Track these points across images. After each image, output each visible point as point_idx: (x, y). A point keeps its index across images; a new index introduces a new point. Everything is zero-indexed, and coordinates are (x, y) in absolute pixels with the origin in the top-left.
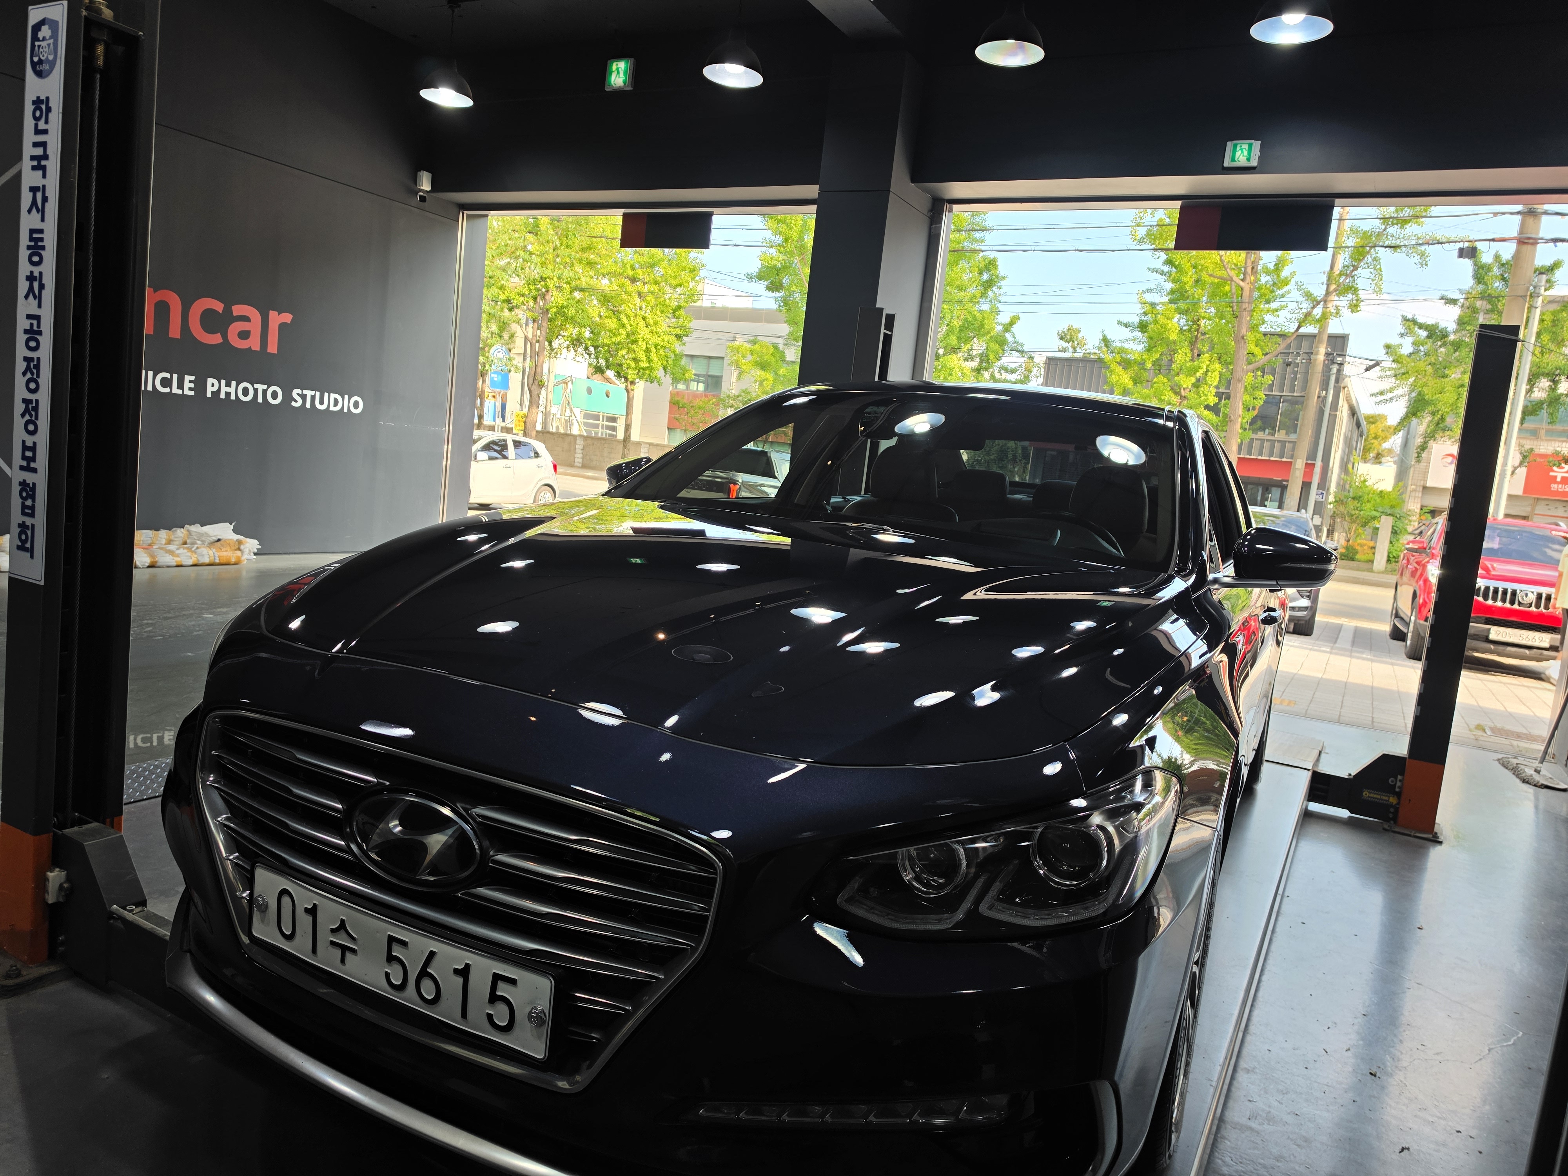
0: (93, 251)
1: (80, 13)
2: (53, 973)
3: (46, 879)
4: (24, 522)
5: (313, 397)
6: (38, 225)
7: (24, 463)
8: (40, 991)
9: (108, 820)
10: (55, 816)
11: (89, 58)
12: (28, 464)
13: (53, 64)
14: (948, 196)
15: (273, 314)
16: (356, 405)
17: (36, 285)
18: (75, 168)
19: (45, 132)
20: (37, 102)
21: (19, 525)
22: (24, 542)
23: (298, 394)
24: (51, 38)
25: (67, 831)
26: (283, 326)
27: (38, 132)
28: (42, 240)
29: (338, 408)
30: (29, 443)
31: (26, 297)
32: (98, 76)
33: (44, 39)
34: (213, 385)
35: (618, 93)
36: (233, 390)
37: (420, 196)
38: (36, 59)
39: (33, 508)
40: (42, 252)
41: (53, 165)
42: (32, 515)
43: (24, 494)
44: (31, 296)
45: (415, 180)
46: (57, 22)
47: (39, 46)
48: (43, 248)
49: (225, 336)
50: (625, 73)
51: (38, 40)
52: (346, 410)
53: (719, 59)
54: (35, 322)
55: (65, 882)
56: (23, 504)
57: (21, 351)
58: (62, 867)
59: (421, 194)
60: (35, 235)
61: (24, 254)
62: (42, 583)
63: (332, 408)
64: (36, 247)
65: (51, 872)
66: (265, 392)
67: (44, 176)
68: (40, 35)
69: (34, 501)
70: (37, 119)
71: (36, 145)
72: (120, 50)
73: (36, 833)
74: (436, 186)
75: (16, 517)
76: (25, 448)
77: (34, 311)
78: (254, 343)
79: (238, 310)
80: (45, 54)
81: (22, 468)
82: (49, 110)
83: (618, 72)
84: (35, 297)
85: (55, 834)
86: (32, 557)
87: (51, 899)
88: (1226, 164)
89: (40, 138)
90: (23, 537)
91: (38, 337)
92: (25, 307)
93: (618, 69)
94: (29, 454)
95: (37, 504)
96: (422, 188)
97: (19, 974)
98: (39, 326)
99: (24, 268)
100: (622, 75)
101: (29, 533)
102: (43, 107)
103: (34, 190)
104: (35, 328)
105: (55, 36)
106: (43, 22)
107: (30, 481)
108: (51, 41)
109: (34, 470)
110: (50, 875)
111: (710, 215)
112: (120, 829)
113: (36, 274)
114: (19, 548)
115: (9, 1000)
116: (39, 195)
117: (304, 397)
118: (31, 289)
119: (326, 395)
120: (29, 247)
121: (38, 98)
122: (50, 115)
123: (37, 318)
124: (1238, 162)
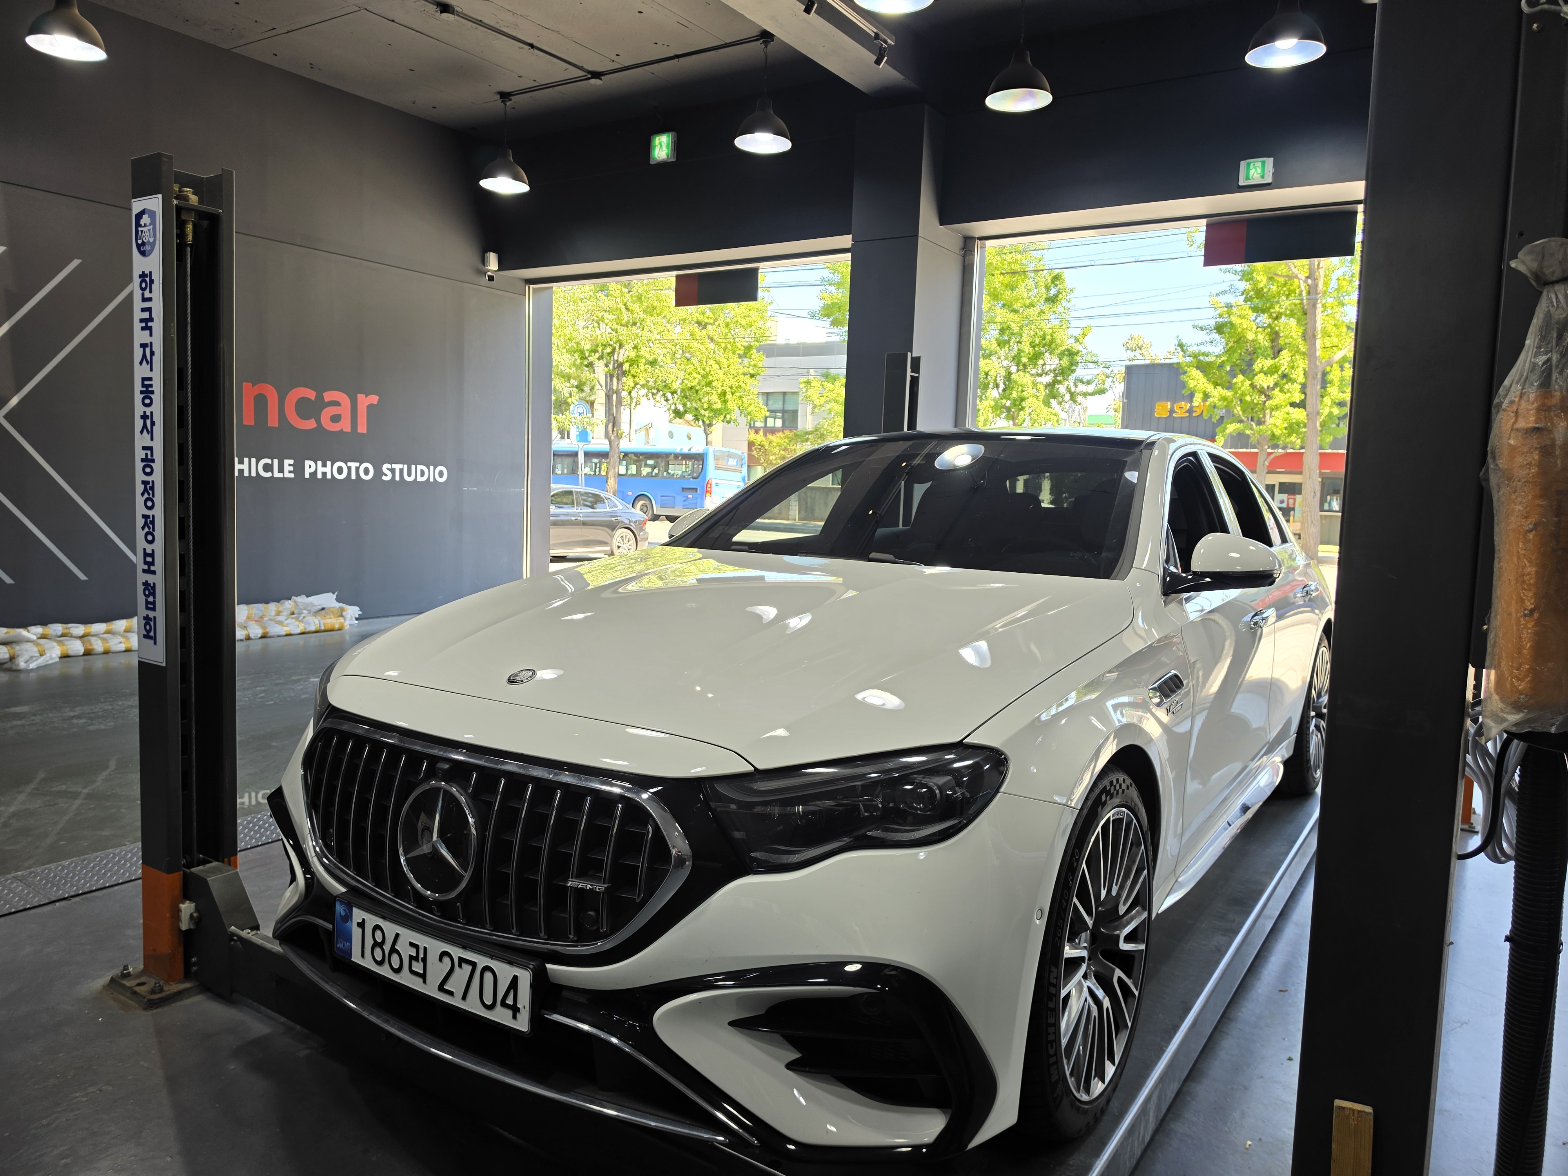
0: (191, 389)
1: (172, 202)
2: (189, 989)
3: (179, 910)
4: (148, 615)
5: (401, 471)
6: (148, 374)
7: (146, 567)
8: (179, 1004)
9: (226, 860)
10: (184, 857)
11: (181, 235)
12: (149, 568)
13: (153, 245)
14: (978, 234)
15: (361, 397)
16: (441, 474)
17: (148, 422)
18: (174, 326)
19: (150, 299)
20: (143, 276)
21: (145, 618)
22: (149, 631)
23: (388, 469)
24: (150, 224)
25: (193, 870)
26: (370, 407)
27: (144, 300)
28: (151, 386)
29: (424, 479)
30: (149, 551)
31: (142, 432)
32: (189, 249)
33: (145, 226)
34: (310, 467)
35: (663, 165)
36: (328, 470)
37: (489, 276)
38: (140, 242)
39: (154, 603)
40: (152, 396)
41: (157, 325)
42: (154, 609)
43: (147, 592)
44: (145, 431)
45: (484, 261)
46: (154, 212)
47: (142, 231)
48: (152, 392)
49: (318, 421)
50: (667, 147)
51: (141, 227)
52: (432, 480)
53: (749, 130)
54: (149, 452)
55: (195, 912)
56: (146, 600)
57: (140, 476)
58: (191, 900)
59: (489, 273)
60: (146, 383)
61: (138, 397)
62: (164, 665)
63: (419, 479)
64: (147, 392)
65: (183, 904)
66: (357, 469)
67: (151, 335)
68: (142, 222)
69: (154, 597)
70: (143, 289)
71: (143, 310)
72: (205, 223)
73: (170, 871)
74: (502, 266)
75: (142, 611)
76: (146, 554)
77: (149, 443)
78: (345, 425)
79: (328, 396)
80: (147, 238)
81: (144, 571)
82: (152, 281)
83: (661, 146)
84: (148, 432)
85: (184, 872)
86: (155, 643)
87: (184, 926)
88: (1241, 183)
89: (147, 305)
90: (148, 627)
91: (152, 464)
92: (141, 440)
93: (660, 143)
94: (149, 559)
95: (157, 600)
96: (489, 268)
97: (162, 990)
98: (152, 455)
99: (139, 409)
100: (664, 148)
101: (152, 623)
102: (148, 279)
103: (144, 346)
104: (149, 457)
105: (153, 223)
106: (143, 212)
107: (151, 582)
108: (151, 227)
109: (154, 573)
110: (182, 906)
111: (755, 271)
112: (236, 867)
113: (148, 413)
114: (145, 636)
115: (155, 1011)
116: (148, 350)
117: (393, 471)
118: (145, 426)
119: (413, 467)
120: (142, 392)
121: (143, 272)
122: (153, 286)
123: (151, 449)
124: (1252, 180)
